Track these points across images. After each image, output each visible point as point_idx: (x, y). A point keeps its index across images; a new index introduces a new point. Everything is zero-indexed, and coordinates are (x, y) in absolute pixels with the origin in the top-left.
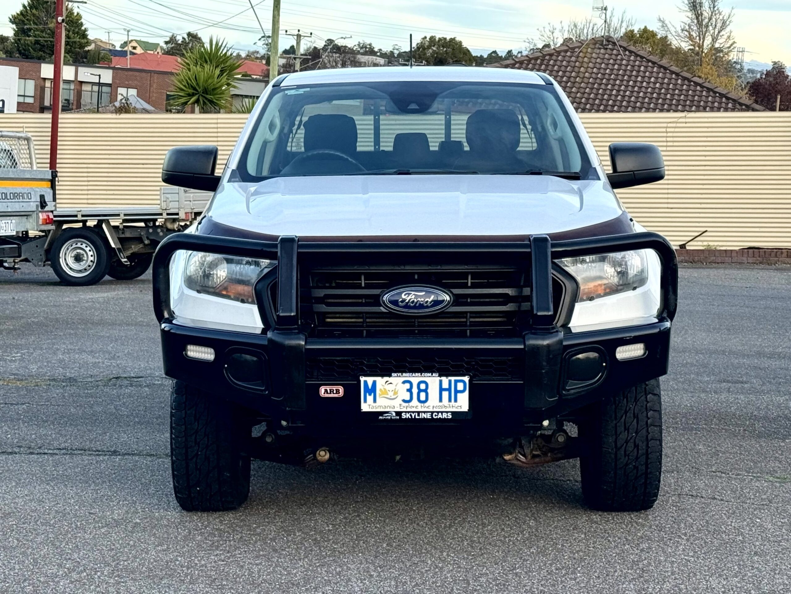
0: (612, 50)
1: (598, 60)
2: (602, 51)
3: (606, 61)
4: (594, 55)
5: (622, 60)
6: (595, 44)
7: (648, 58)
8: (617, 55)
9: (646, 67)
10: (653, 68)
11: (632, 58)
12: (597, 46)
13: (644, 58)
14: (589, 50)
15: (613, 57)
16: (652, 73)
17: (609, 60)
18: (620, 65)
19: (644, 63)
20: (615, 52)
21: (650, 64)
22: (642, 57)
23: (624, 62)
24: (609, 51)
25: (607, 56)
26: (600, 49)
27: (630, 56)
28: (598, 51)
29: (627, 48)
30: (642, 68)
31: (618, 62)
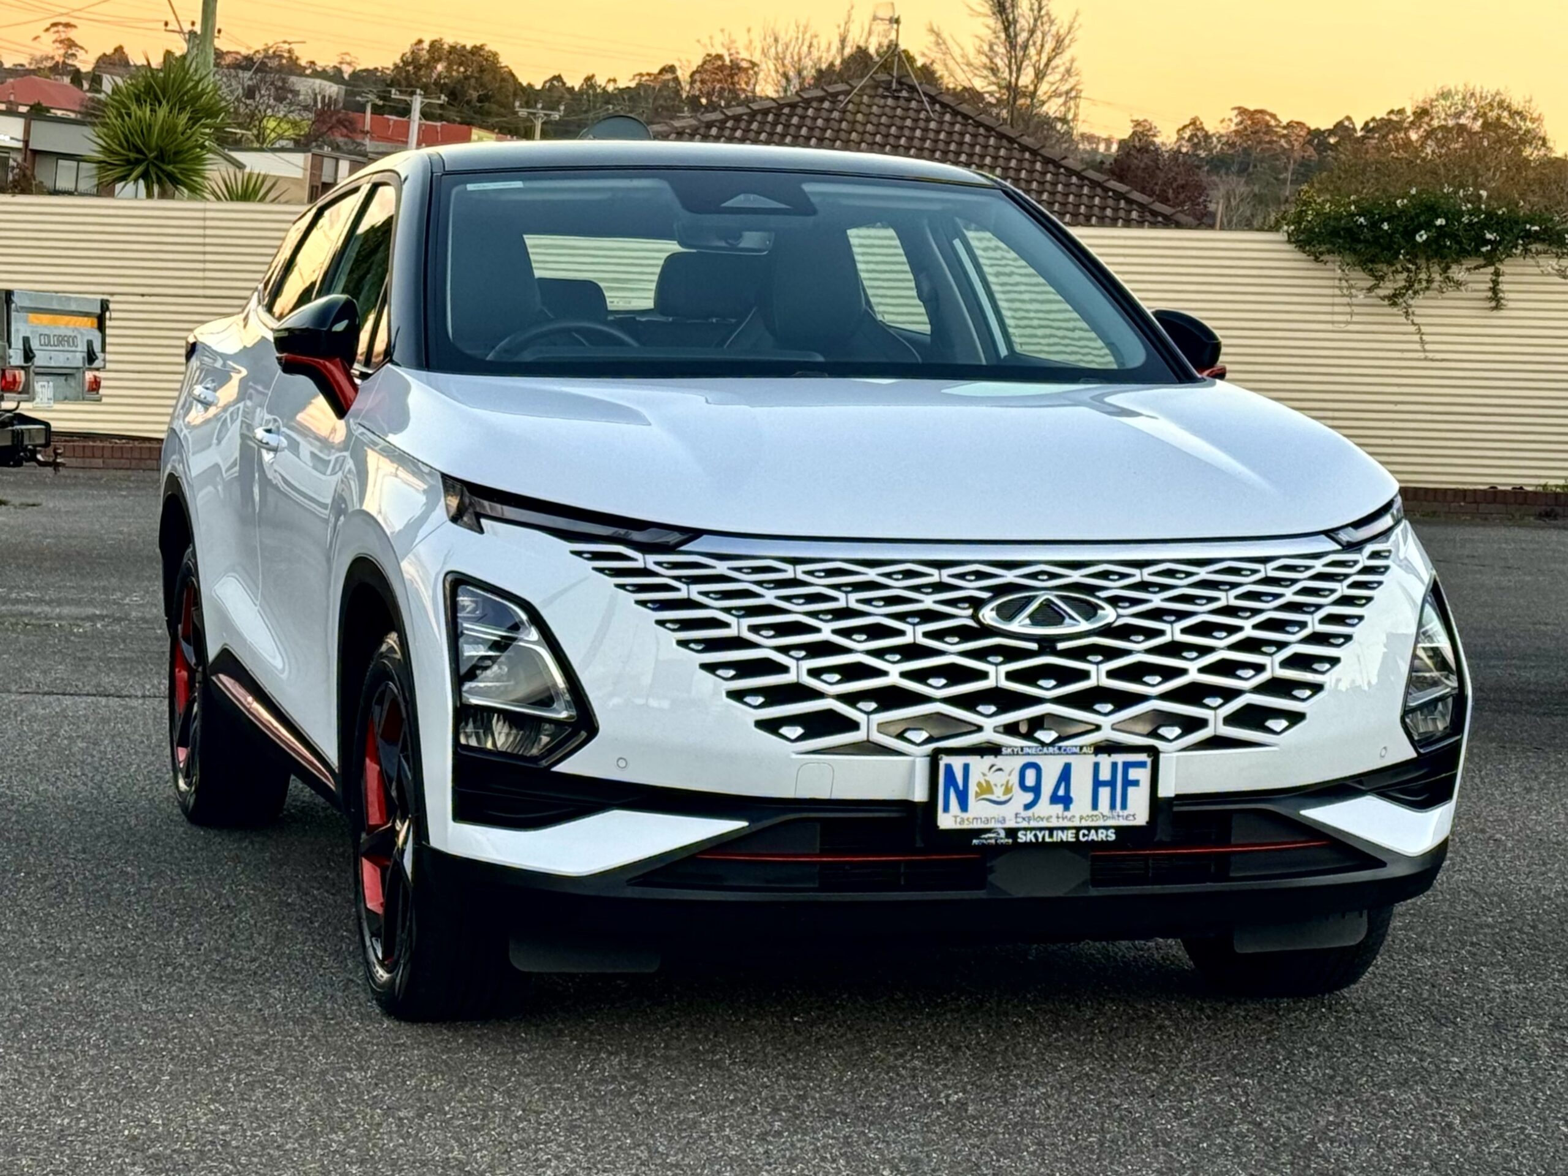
0: (908, 100)
1: (884, 120)
2: (890, 102)
3: (898, 122)
4: (875, 109)
5: (928, 120)
6: (876, 87)
7: (977, 119)
8: (918, 111)
9: (974, 136)
10: (988, 137)
11: (947, 117)
12: (880, 90)
13: (971, 118)
14: (865, 99)
15: (911, 113)
16: (985, 147)
17: (903, 119)
18: (926, 130)
19: (970, 129)
20: (914, 104)
21: (982, 130)
22: (966, 117)
23: (933, 125)
24: (902, 102)
25: (899, 112)
26: (885, 97)
27: (944, 114)
28: (882, 102)
29: (938, 98)
30: (967, 138)
31: (922, 124)
